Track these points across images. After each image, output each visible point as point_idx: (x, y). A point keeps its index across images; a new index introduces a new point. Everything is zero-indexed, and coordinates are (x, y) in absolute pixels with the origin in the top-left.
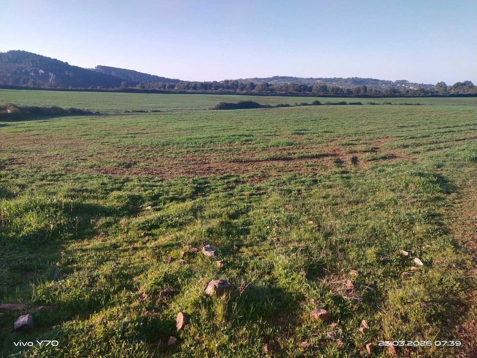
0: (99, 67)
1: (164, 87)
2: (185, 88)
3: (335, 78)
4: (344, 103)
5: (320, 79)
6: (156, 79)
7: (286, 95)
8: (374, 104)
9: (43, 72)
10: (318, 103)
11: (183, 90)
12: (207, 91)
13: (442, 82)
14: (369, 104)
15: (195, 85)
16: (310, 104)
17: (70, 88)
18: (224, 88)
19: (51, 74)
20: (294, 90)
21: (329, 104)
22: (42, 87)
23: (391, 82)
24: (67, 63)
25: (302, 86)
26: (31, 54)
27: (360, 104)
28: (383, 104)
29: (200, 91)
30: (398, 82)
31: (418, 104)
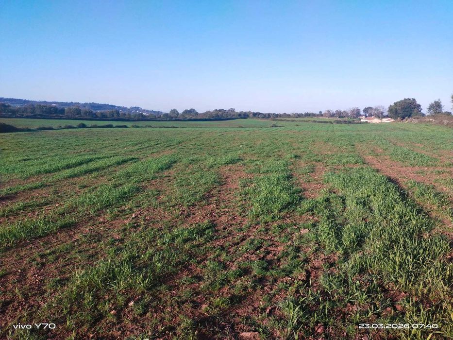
3: (72, 103)
4: (111, 126)
8: (138, 127)
10: (84, 126)
13: (174, 109)
14: (133, 126)
16: (75, 126)
20: (42, 111)
21: (95, 126)
23: (126, 108)
27: (125, 127)
28: (146, 127)
30: (132, 108)
31: (174, 127)
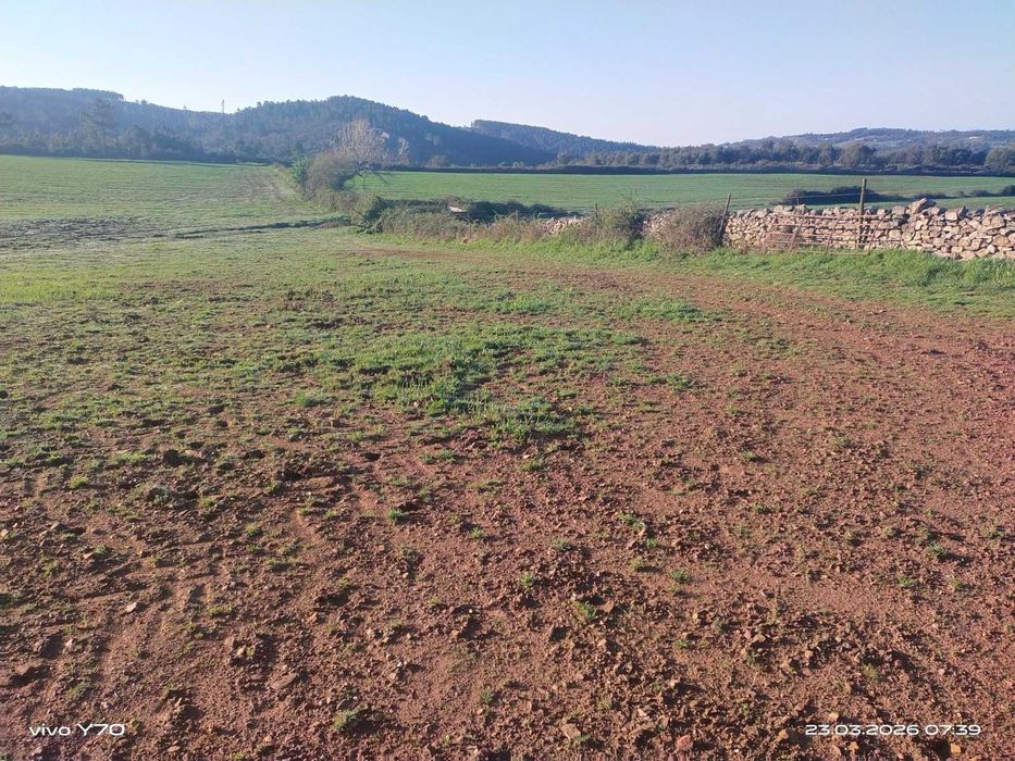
0: (478, 122)
1: (637, 160)
2: (684, 162)
5: (977, 133)
6: (586, 143)
7: (918, 172)
9: (388, 136)
11: (682, 167)
12: (732, 166)
15: (707, 154)
16: (994, 192)
17: (472, 167)
18: (769, 159)
19: (402, 140)
20: (935, 160)
22: (426, 166)
24: (425, 118)
25: (958, 151)
26: (365, 102)
29: (718, 166)
